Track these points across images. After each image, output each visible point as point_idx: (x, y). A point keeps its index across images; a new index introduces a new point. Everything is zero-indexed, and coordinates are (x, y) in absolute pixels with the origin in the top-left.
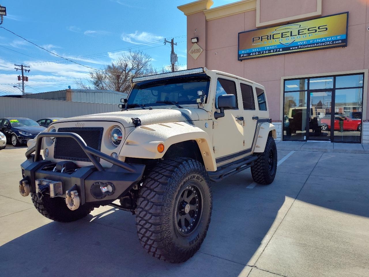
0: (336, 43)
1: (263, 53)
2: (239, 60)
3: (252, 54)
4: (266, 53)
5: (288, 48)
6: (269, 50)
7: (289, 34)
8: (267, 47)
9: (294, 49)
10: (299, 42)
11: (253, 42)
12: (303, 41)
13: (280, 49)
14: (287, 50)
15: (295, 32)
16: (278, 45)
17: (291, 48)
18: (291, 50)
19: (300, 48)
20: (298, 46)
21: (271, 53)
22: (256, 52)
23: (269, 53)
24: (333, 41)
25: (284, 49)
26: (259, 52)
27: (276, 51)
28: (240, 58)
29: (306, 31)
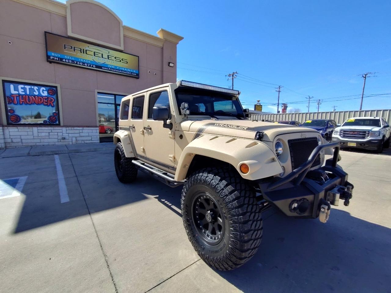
0: (133, 75)
1: (76, 63)
2: (48, 61)
3: (64, 60)
4: (80, 64)
5: (100, 67)
6: (84, 63)
7: (100, 55)
8: (81, 59)
9: (105, 69)
10: (109, 65)
11: (65, 49)
12: (112, 66)
13: (93, 65)
14: (99, 68)
15: (105, 56)
16: (91, 61)
17: (103, 68)
18: (103, 69)
19: (110, 70)
20: (108, 68)
21: (85, 65)
22: (69, 60)
23: (83, 65)
24: (132, 73)
25: (97, 67)
26: (72, 61)
27: (90, 66)
28: (49, 60)
29: (113, 58)
